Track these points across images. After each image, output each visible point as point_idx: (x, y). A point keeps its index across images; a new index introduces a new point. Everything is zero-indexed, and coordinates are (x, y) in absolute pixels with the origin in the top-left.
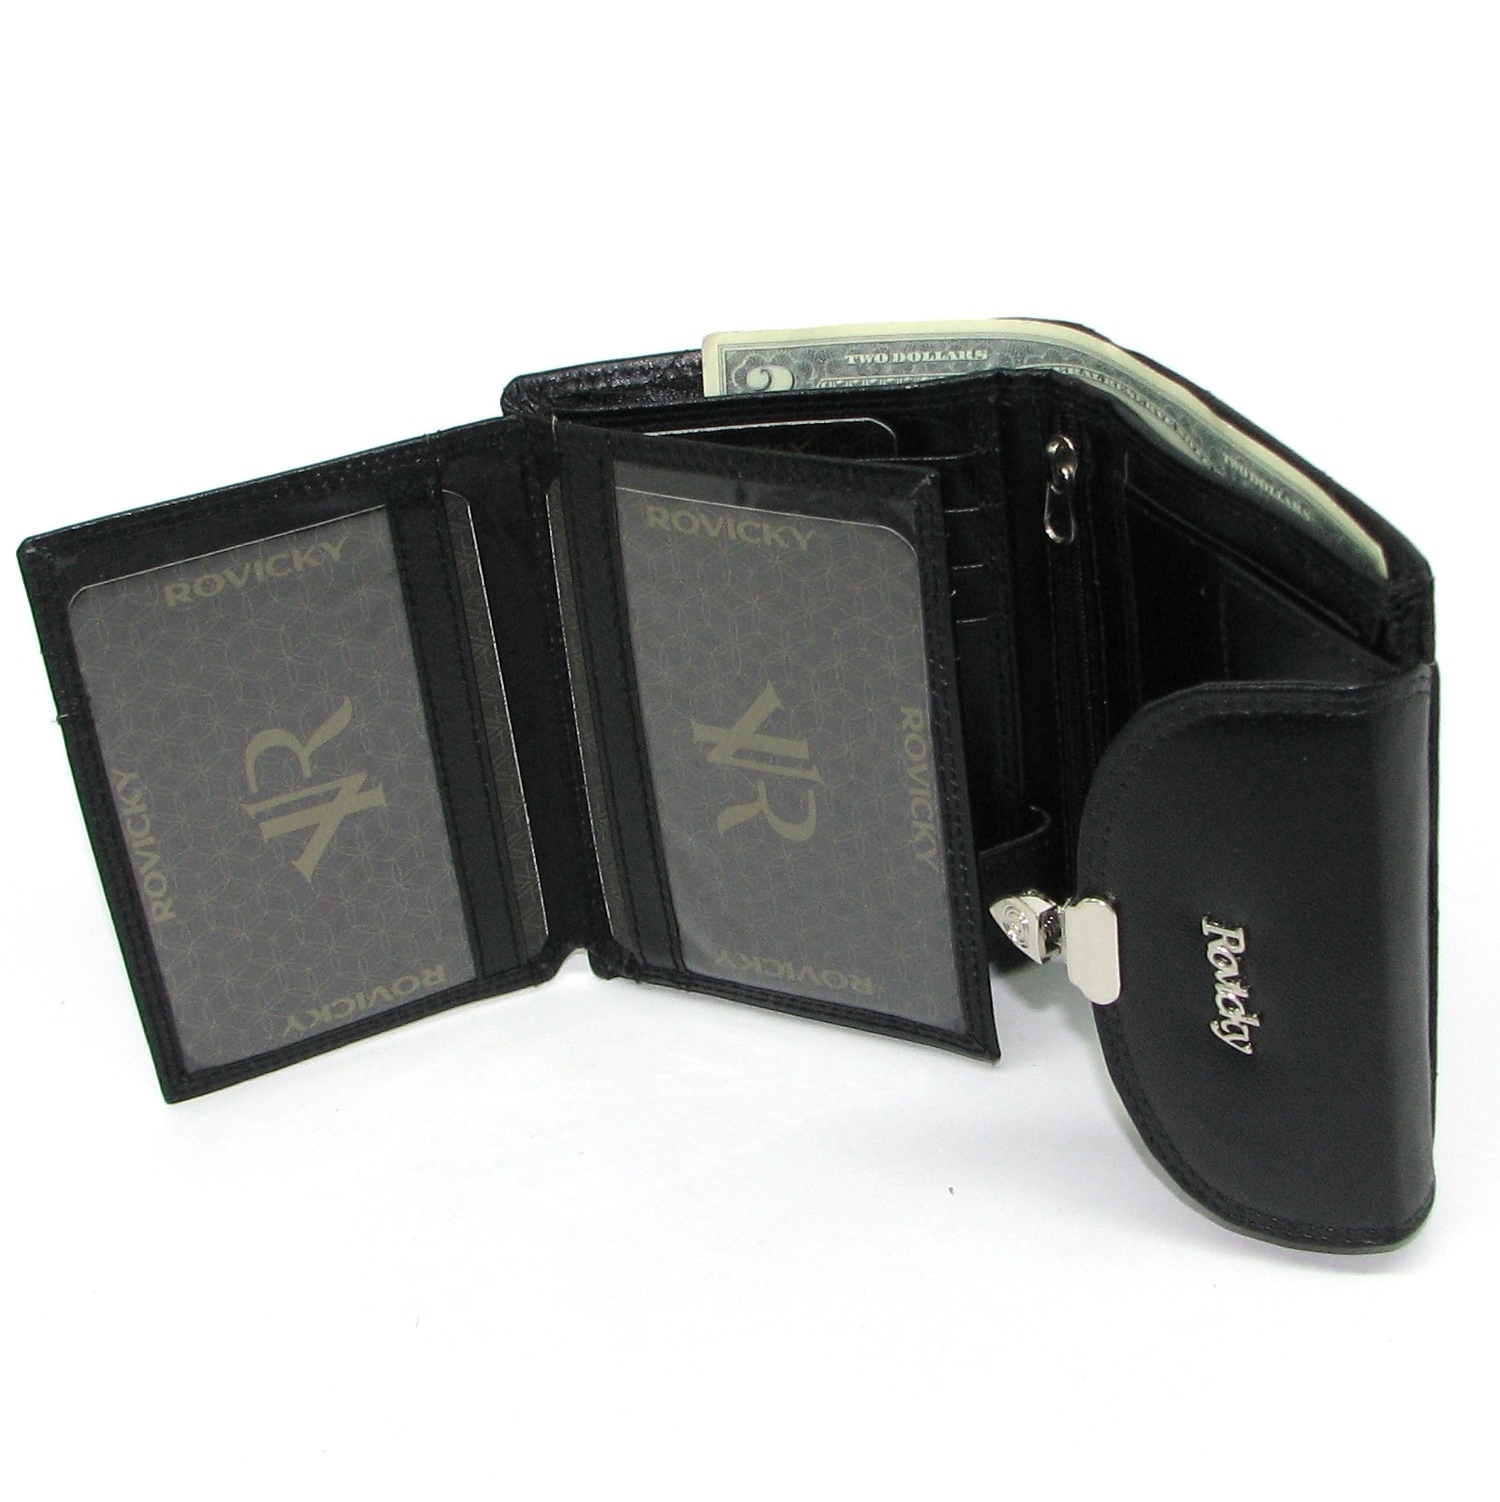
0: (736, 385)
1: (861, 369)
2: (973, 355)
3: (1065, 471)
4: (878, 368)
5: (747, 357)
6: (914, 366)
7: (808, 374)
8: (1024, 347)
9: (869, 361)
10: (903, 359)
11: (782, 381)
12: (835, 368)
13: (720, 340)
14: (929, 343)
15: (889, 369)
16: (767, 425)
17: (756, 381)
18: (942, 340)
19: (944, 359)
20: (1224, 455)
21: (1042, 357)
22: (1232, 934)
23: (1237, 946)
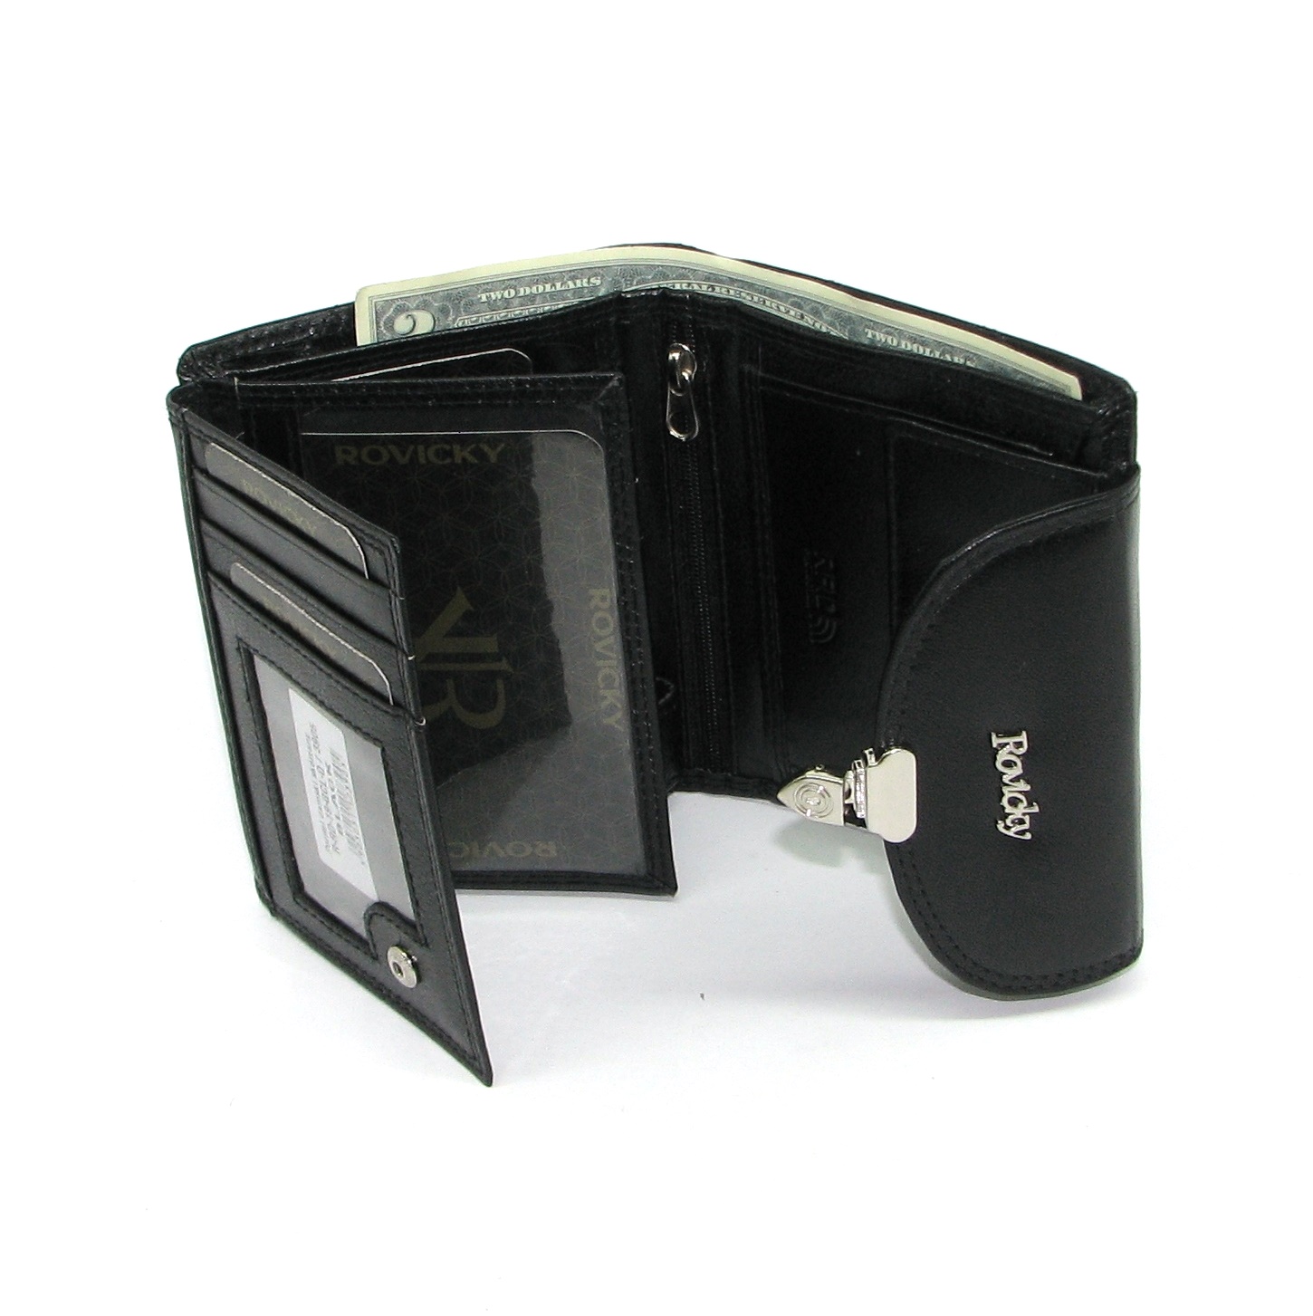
0: (385, 332)
1: (492, 306)
2: (589, 282)
3: (684, 374)
4: (507, 303)
5: (394, 306)
6: (538, 297)
7: (447, 315)
8: (630, 271)
9: (499, 297)
10: (528, 292)
11: (424, 324)
12: (470, 306)
13: (370, 293)
14: (550, 276)
15: (517, 302)
16: (420, 365)
17: (402, 326)
18: (561, 272)
19: (563, 288)
20: (866, 330)
21: (650, 277)
22: (1017, 739)
23: (1021, 749)
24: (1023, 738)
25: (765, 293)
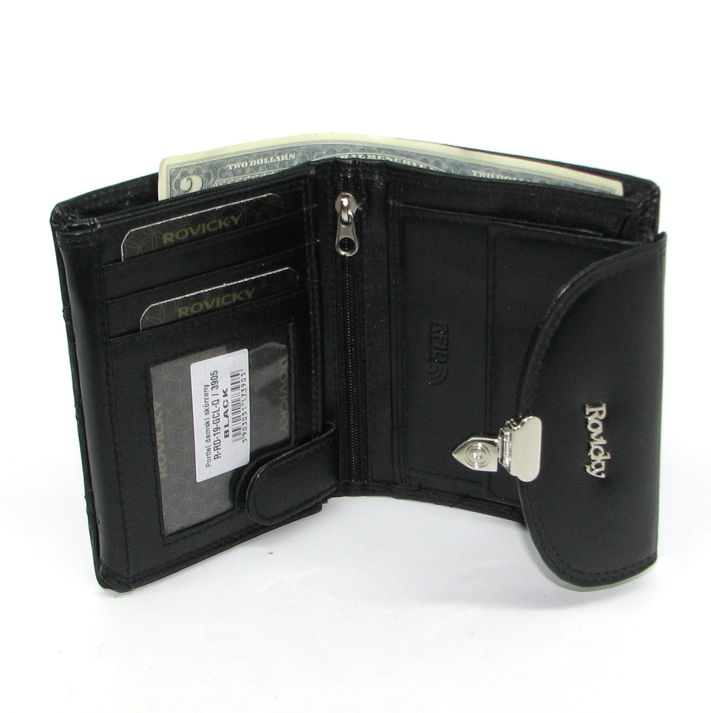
0: (174, 190)
1: (234, 172)
2: (288, 157)
4: (243, 170)
5: (181, 172)
6: (260, 167)
7: (210, 179)
8: (313, 149)
9: (239, 167)
10: (255, 164)
11: (197, 185)
12: (223, 173)
13: (166, 163)
14: (267, 153)
15: (248, 170)
17: (185, 186)
18: (273, 150)
19: (274, 161)
20: (472, 171)
21: (324, 153)
22: (600, 409)
23: (603, 415)
24: (603, 408)
25: (403, 155)
